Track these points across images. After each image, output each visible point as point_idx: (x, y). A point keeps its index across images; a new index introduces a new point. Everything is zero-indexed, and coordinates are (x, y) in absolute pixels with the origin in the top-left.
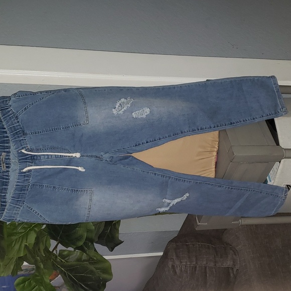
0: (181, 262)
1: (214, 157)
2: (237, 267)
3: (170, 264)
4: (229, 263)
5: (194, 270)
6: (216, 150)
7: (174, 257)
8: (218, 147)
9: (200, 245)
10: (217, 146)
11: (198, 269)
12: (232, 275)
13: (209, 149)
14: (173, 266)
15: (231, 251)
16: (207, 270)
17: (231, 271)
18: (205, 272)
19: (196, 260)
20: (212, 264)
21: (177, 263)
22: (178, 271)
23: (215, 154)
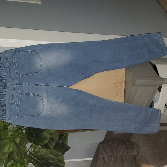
0: (108, 155)
1: (123, 86)
2: (140, 155)
3: (101, 156)
4: (135, 153)
5: (116, 159)
6: (124, 81)
7: (103, 152)
8: (126, 80)
9: (118, 144)
10: (124, 79)
11: (118, 157)
12: (137, 160)
13: (120, 81)
14: (103, 157)
15: (136, 146)
16: (124, 158)
17: (137, 157)
18: (123, 159)
19: (117, 152)
20: (126, 154)
21: (106, 155)
22: (106, 160)
23: (124, 84)
